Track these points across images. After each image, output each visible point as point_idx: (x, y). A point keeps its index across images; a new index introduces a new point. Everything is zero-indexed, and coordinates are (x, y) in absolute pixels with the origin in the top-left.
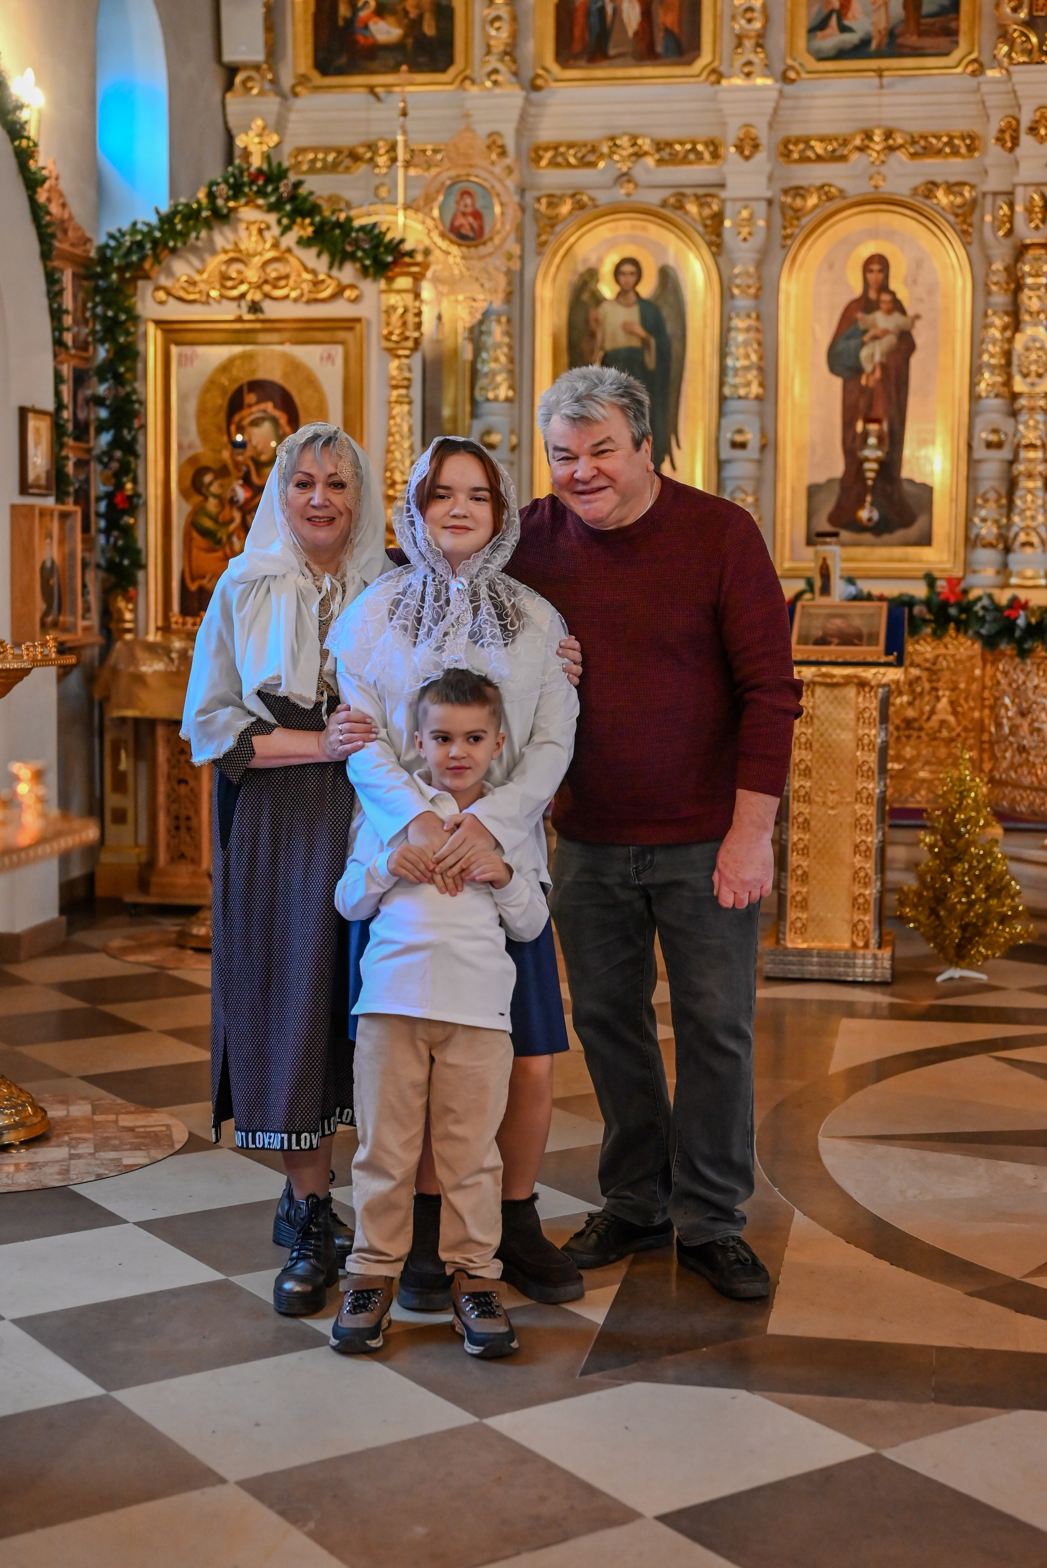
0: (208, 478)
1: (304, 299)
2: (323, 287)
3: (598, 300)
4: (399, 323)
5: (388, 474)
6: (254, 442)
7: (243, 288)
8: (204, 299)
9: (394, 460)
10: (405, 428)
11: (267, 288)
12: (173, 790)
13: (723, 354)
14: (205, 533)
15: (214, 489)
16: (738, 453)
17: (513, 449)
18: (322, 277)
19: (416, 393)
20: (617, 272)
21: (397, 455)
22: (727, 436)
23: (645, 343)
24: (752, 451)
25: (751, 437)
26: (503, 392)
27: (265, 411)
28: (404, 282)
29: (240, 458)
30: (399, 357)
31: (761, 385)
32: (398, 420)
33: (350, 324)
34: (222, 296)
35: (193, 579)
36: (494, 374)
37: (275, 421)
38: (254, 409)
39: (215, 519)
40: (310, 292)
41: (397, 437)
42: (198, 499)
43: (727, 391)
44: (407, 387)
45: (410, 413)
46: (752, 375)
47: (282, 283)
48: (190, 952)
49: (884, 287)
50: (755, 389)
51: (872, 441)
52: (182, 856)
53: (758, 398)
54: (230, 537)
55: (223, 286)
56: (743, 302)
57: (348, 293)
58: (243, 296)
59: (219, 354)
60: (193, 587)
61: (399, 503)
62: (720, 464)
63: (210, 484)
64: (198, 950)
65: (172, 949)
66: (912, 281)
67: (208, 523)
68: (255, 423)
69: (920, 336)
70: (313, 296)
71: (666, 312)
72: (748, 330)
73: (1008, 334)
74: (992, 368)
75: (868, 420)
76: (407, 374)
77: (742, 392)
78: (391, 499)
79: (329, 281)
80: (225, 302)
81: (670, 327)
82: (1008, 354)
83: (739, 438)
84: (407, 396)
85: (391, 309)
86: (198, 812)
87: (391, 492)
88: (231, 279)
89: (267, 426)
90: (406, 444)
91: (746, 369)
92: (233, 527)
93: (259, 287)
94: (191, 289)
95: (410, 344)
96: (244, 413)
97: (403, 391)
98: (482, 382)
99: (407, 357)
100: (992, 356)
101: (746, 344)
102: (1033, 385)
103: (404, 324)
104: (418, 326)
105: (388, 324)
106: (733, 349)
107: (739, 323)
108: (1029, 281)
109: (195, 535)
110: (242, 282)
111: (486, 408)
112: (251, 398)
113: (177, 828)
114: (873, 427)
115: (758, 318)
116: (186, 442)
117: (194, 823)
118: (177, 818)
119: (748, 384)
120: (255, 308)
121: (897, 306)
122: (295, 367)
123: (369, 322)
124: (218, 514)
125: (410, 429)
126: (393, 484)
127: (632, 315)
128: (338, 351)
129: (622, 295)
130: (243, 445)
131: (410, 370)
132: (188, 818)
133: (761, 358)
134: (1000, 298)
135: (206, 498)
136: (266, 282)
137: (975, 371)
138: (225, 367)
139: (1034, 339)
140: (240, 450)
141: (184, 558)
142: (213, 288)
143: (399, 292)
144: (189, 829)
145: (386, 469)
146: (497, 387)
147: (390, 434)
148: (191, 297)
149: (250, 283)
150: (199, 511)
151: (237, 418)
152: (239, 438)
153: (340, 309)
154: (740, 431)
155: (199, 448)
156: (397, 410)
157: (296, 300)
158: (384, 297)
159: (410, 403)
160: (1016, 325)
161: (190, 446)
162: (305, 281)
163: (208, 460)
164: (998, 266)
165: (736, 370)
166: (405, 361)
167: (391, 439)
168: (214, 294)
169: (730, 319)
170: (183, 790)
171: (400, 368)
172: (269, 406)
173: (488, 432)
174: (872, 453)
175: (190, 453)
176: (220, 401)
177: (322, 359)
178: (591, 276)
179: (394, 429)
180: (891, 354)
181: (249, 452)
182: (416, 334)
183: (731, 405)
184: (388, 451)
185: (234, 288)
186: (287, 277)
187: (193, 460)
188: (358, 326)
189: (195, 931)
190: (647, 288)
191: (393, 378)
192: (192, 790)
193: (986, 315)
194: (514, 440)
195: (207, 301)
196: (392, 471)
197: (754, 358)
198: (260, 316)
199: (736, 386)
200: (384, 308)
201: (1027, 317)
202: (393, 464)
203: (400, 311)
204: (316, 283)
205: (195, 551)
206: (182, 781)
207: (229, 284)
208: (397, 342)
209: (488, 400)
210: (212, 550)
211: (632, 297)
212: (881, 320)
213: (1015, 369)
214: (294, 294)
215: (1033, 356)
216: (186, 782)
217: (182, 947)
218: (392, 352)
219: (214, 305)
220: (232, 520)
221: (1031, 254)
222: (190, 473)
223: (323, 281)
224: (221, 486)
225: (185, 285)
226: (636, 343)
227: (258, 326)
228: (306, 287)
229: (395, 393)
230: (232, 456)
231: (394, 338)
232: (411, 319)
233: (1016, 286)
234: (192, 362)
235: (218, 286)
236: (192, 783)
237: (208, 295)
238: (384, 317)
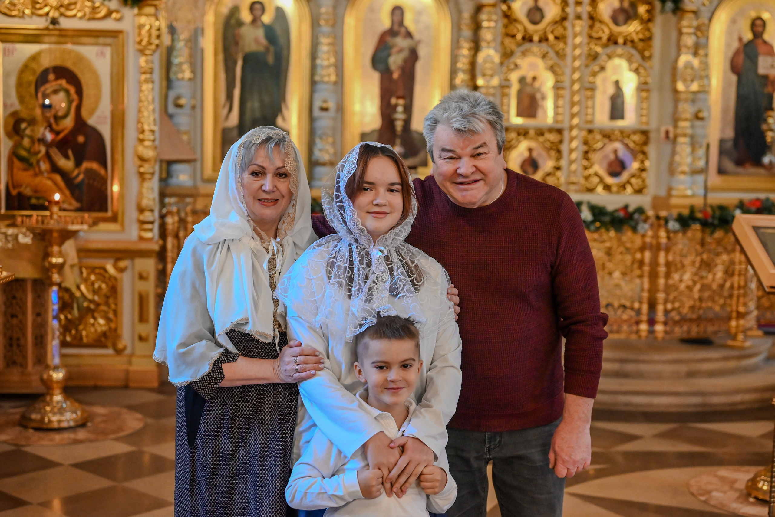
0: (23, 126)
1: (87, 16)
2: (98, 10)
3: (240, 24)
4: (147, 35)
5: (140, 126)
6: (54, 104)
7: (46, 9)
8: (21, 14)
9: (143, 116)
10: (150, 98)
11: (62, 10)
12: (8, 321)
13: (313, 56)
14: (22, 159)
15: (28, 132)
16: (324, 114)
17: (193, 107)
18: (97, 4)
19: (156, 76)
20: (252, 8)
21: (146, 114)
22: (318, 104)
23: (267, 50)
24: (332, 113)
25: (331, 105)
26: (187, 74)
27: (60, 85)
28: (150, 10)
29: (48, 114)
30: (146, 55)
31: (337, 75)
32: (146, 93)
33: (115, 34)
34: (33, 13)
35: (14, 187)
36: (180, 64)
37: (67, 92)
38: (54, 83)
39: (28, 151)
40: (90, 13)
41: (146, 104)
42: (17, 138)
43: (317, 78)
44: (151, 73)
45: (153, 89)
46: (332, 70)
47: (72, 7)
48: (31, 431)
49: (401, 23)
50: (333, 78)
51: (400, 109)
52: (14, 363)
53: (335, 83)
54: (38, 162)
55: (34, 7)
56: (325, 28)
57: (114, 15)
58: (47, 14)
59: (31, 49)
60: (14, 192)
61: (147, 143)
62: (312, 119)
63: (25, 129)
64: (37, 429)
65: (18, 429)
66: (416, 21)
67: (24, 153)
68: (56, 92)
69: (422, 52)
70: (92, 16)
71: (279, 31)
72: (329, 44)
73: (472, 52)
74: (464, 71)
75: (398, 97)
76: (150, 65)
77: (326, 79)
78: (141, 141)
79: (102, 8)
80: (35, 18)
81: (282, 41)
82: (473, 64)
83: (325, 105)
84: (151, 78)
85: (141, 27)
86: (24, 335)
87: (141, 136)
88: (38, 3)
89: (62, 95)
90: (151, 107)
91: (328, 67)
92: (40, 156)
93: (57, 8)
94: (12, 8)
95: (153, 47)
96: (47, 86)
97: (148, 76)
98: (174, 69)
99: (151, 55)
100: (464, 64)
101: (328, 52)
102: (488, 81)
103: (150, 36)
104: (158, 37)
105: (140, 34)
106: (320, 54)
107: (324, 40)
108: (485, 24)
109: (16, 161)
110: (46, 6)
111: (176, 84)
112: (51, 77)
113: (11, 345)
114: (401, 102)
115: (335, 38)
116: (9, 102)
117: (22, 341)
118: (11, 339)
119: (329, 75)
120: (54, 21)
121: (409, 35)
122: (80, 59)
123: (128, 34)
124: (30, 148)
125: (153, 99)
126: (143, 132)
127: (260, 33)
128: (108, 51)
129: (255, 21)
130: (50, 106)
131: (152, 62)
132: (18, 339)
133: (337, 60)
134: (467, 33)
135: (22, 138)
136: (61, 6)
137: (453, 72)
138: (35, 58)
139: (489, 56)
140: (47, 110)
141: (8, 175)
142: (27, 8)
143: (148, 15)
144: (18, 346)
145: (139, 122)
146: (183, 71)
147: (140, 101)
148: (14, 13)
149: (52, 7)
150: (17, 146)
151: (42, 89)
152: (47, 102)
153: (109, 25)
154: (325, 101)
155: (17, 106)
156: (145, 87)
157: (81, 18)
158: (137, 19)
159: (153, 82)
160: (476, 48)
161: (12, 105)
162: (87, 7)
163: (24, 114)
164: (466, 15)
165: (323, 67)
166: (149, 58)
167: (141, 105)
168: (27, 12)
169: (317, 38)
170: (15, 321)
171: (147, 62)
172: (63, 82)
173: (178, 97)
174: (400, 115)
175: (12, 110)
176: (31, 78)
177: (97, 54)
178: (235, 11)
179: (143, 98)
180: (405, 61)
181: (53, 112)
182: (157, 42)
183: (319, 87)
184: (139, 111)
185: (41, 9)
186: (75, 3)
187: (14, 114)
188: (121, 36)
189: (34, 416)
190: (267, 18)
191: (142, 67)
192: (21, 322)
193: (458, 42)
194: (193, 102)
195: (22, 16)
196: (142, 123)
197: (332, 60)
198: (57, 27)
199: (322, 76)
200: (137, 24)
201: (483, 44)
202: (143, 120)
203: (147, 27)
204: (94, 9)
205: (15, 171)
206: (13, 316)
207: (38, 6)
208: (144, 46)
209: (178, 79)
210: (26, 170)
211: (259, 23)
212: (401, 42)
213: (478, 72)
214: (79, 14)
215: (488, 65)
216: (16, 316)
217: (25, 427)
218: (142, 52)
219: (28, 19)
220: (39, 152)
221: (486, 10)
222: (11, 121)
223: (98, 7)
224: (33, 131)
225: (9, 6)
226: (261, 49)
227: (57, 33)
228: (87, 10)
229: (143, 77)
230: (43, 113)
231: (144, 43)
232: (154, 33)
233: (477, 27)
234: (13, 53)
235: (30, 7)
236: (20, 317)
237: (24, 13)
238: (137, 31)
